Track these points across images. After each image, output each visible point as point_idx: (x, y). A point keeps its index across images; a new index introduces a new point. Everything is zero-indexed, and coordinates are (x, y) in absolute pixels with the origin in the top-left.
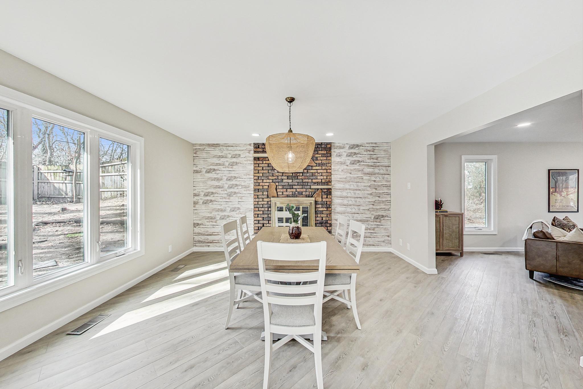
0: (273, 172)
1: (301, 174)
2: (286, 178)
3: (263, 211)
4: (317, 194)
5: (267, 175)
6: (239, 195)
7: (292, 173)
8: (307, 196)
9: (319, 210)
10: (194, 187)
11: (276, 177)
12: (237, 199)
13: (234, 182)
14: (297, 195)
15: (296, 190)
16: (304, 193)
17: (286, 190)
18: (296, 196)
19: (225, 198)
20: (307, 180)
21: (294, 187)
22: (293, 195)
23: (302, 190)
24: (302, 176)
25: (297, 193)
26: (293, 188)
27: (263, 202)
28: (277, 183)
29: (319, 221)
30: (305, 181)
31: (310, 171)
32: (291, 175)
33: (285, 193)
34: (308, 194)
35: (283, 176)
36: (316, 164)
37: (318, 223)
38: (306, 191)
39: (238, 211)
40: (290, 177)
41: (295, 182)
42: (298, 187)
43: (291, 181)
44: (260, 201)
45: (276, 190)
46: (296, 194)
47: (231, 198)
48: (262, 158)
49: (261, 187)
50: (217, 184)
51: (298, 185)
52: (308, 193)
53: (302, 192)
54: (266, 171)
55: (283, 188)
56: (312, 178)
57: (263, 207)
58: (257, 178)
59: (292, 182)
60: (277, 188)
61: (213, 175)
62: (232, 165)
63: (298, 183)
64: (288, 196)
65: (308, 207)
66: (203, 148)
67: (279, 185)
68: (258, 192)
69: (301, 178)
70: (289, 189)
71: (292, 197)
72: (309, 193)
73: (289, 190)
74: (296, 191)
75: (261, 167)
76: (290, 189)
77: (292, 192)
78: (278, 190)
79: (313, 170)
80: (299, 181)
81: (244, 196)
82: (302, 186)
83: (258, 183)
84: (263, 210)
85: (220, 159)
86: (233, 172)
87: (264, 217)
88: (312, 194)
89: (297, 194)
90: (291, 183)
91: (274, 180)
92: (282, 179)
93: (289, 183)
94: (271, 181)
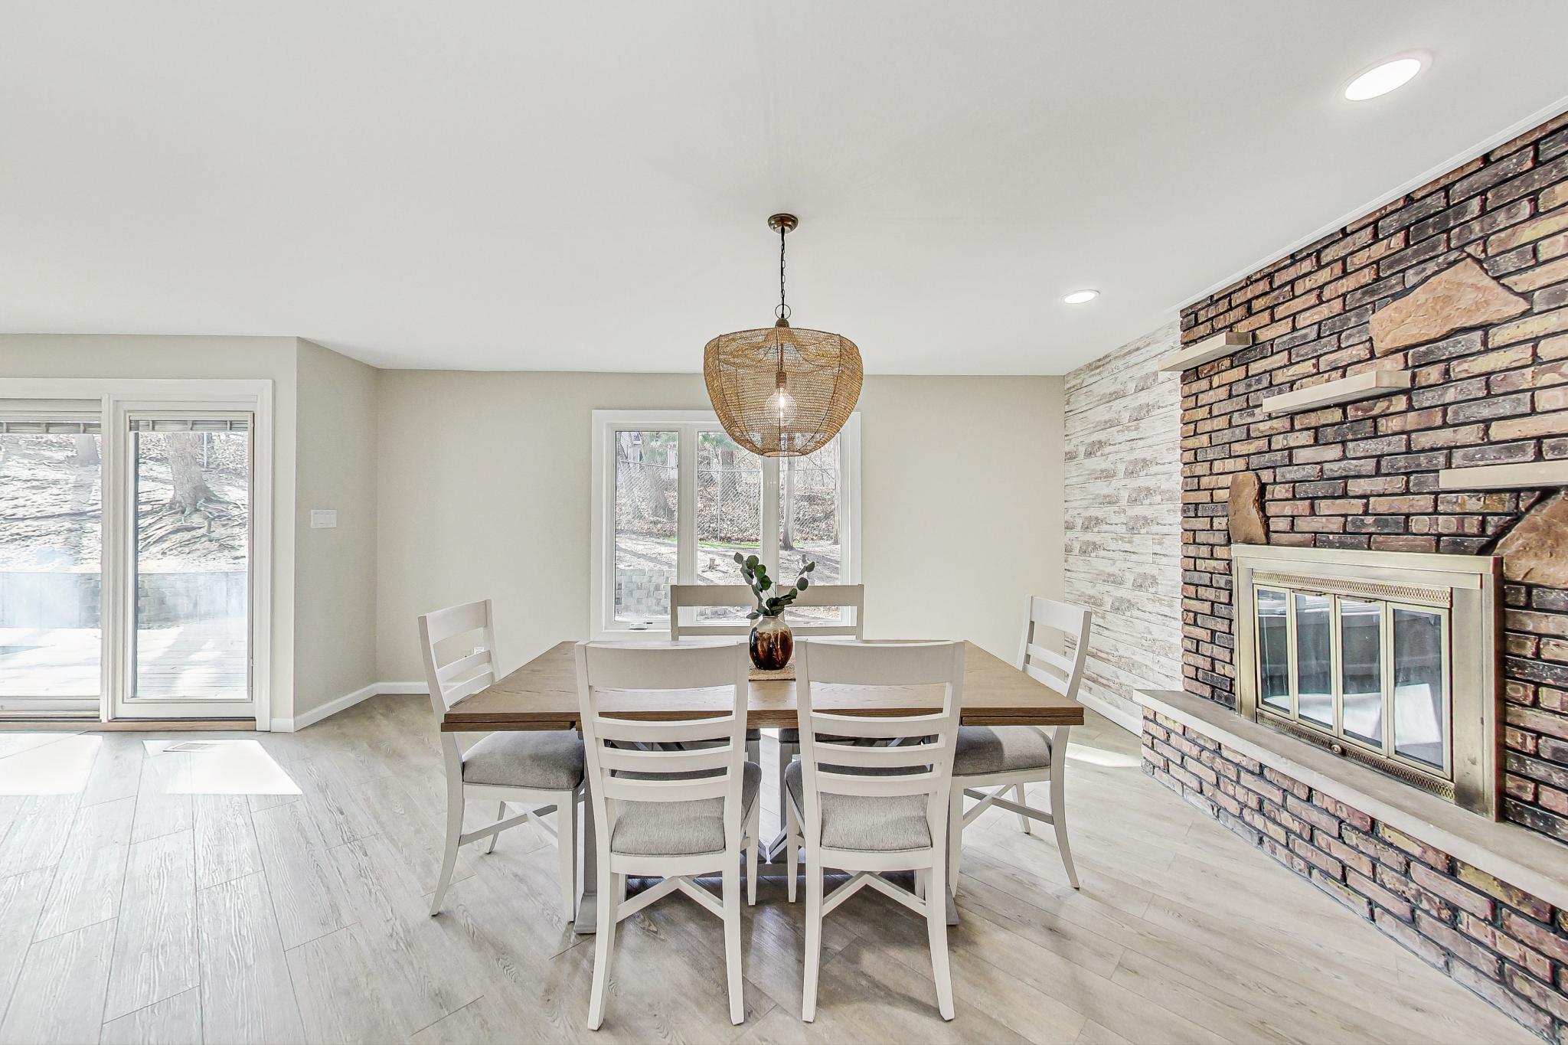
0: (1249, 420)
1: (1401, 403)
2: (1306, 438)
3: (1213, 603)
4: (1534, 528)
5: (1227, 436)
6: (1155, 528)
7: (1343, 406)
8: (1438, 544)
9: (1545, 655)
10: (1066, 501)
11: (1262, 444)
12: (1150, 543)
13: (1141, 482)
14: (1371, 534)
15: (1367, 505)
16: (1418, 524)
17: (1312, 507)
18: (1364, 538)
19: (1122, 539)
20: (1444, 437)
21: (1356, 487)
22: (1345, 532)
23: (1403, 504)
24: (1411, 408)
25: (1369, 520)
26: (1345, 495)
27: (1213, 563)
28: (1265, 472)
29: (1553, 743)
30: (1423, 440)
31: (1465, 366)
32: (1337, 415)
33: (1302, 524)
34: (1453, 530)
35: (1292, 430)
36: (1526, 296)
37: (1536, 755)
38: (1436, 512)
39: (1151, 590)
40: (1329, 429)
41: (1359, 454)
42: (1379, 484)
43: (1335, 452)
44: (1201, 556)
45: (1262, 508)
46: (1364, 525)
47: (1137, 539)
48: (1208, 367)
49: (1204, 497)
50: (1105, 491)
51: (1378, 473)
52: (1446, 524)
53: (1408, 516)
54: (1222, 422)
55: (1294, 498)
56: (1486, 412)
57: (1212, 586)
58: (1190, 456)
59: (1344, 458)
60: (1268, 496)
61: (1097, 463)
62: (1137, 420)
63: (1378, 463)
64: (1317, 540)
65: (1438, 618)
66: (1080, 381)
67: (1275, 482)
68: (1196, 516)
69: (1395, 424)
70: (1323, 503)
71: (1343, 545)
72: (1461, 524)
73: (1324, 507)
74: (1366, 513)
75: (1204, 406)
76: (1329, 502)
77: (1345, 516)
78: (1272, 509)
79: (1495, 354)
80: (1386, 450)
81: (1166, 532)
82: (1408, 474)
83: (1196, 480)
84: (1212, 598)
85: (1111, 404)
86: (1140, 443)
87: (1216, 631)
88: (1490, 531)
89: (1372, 530)
90: (1335, 466)
91: (1255, 461)
92: (1291, 449)
93: (1326, 466)
94: (1240, 464)
